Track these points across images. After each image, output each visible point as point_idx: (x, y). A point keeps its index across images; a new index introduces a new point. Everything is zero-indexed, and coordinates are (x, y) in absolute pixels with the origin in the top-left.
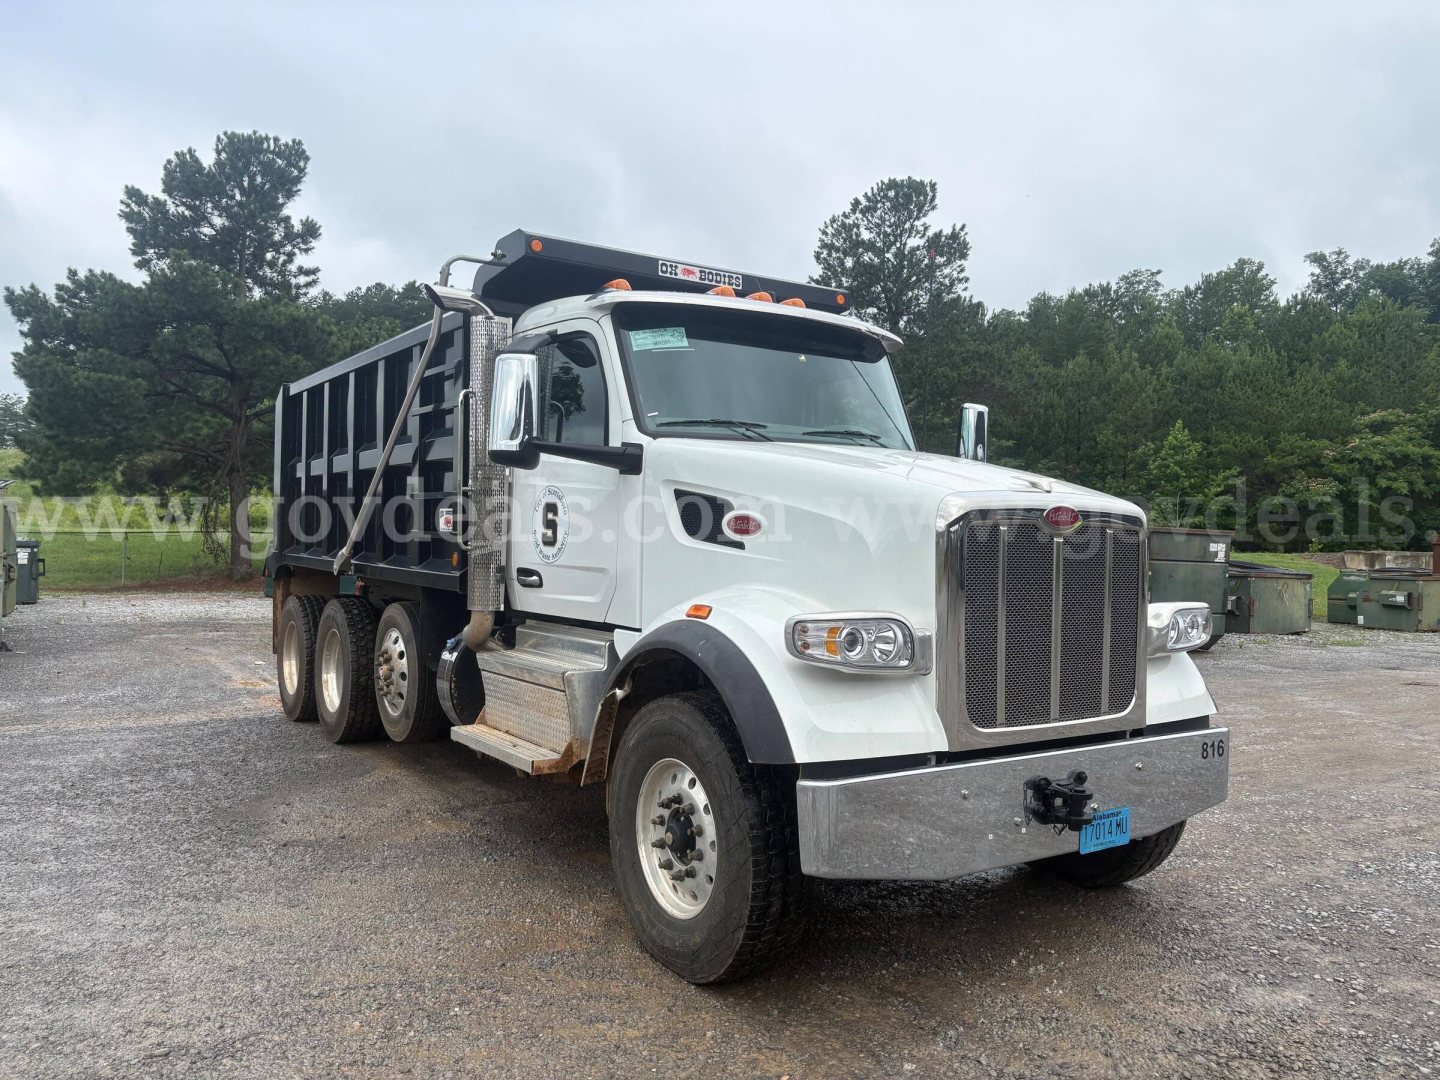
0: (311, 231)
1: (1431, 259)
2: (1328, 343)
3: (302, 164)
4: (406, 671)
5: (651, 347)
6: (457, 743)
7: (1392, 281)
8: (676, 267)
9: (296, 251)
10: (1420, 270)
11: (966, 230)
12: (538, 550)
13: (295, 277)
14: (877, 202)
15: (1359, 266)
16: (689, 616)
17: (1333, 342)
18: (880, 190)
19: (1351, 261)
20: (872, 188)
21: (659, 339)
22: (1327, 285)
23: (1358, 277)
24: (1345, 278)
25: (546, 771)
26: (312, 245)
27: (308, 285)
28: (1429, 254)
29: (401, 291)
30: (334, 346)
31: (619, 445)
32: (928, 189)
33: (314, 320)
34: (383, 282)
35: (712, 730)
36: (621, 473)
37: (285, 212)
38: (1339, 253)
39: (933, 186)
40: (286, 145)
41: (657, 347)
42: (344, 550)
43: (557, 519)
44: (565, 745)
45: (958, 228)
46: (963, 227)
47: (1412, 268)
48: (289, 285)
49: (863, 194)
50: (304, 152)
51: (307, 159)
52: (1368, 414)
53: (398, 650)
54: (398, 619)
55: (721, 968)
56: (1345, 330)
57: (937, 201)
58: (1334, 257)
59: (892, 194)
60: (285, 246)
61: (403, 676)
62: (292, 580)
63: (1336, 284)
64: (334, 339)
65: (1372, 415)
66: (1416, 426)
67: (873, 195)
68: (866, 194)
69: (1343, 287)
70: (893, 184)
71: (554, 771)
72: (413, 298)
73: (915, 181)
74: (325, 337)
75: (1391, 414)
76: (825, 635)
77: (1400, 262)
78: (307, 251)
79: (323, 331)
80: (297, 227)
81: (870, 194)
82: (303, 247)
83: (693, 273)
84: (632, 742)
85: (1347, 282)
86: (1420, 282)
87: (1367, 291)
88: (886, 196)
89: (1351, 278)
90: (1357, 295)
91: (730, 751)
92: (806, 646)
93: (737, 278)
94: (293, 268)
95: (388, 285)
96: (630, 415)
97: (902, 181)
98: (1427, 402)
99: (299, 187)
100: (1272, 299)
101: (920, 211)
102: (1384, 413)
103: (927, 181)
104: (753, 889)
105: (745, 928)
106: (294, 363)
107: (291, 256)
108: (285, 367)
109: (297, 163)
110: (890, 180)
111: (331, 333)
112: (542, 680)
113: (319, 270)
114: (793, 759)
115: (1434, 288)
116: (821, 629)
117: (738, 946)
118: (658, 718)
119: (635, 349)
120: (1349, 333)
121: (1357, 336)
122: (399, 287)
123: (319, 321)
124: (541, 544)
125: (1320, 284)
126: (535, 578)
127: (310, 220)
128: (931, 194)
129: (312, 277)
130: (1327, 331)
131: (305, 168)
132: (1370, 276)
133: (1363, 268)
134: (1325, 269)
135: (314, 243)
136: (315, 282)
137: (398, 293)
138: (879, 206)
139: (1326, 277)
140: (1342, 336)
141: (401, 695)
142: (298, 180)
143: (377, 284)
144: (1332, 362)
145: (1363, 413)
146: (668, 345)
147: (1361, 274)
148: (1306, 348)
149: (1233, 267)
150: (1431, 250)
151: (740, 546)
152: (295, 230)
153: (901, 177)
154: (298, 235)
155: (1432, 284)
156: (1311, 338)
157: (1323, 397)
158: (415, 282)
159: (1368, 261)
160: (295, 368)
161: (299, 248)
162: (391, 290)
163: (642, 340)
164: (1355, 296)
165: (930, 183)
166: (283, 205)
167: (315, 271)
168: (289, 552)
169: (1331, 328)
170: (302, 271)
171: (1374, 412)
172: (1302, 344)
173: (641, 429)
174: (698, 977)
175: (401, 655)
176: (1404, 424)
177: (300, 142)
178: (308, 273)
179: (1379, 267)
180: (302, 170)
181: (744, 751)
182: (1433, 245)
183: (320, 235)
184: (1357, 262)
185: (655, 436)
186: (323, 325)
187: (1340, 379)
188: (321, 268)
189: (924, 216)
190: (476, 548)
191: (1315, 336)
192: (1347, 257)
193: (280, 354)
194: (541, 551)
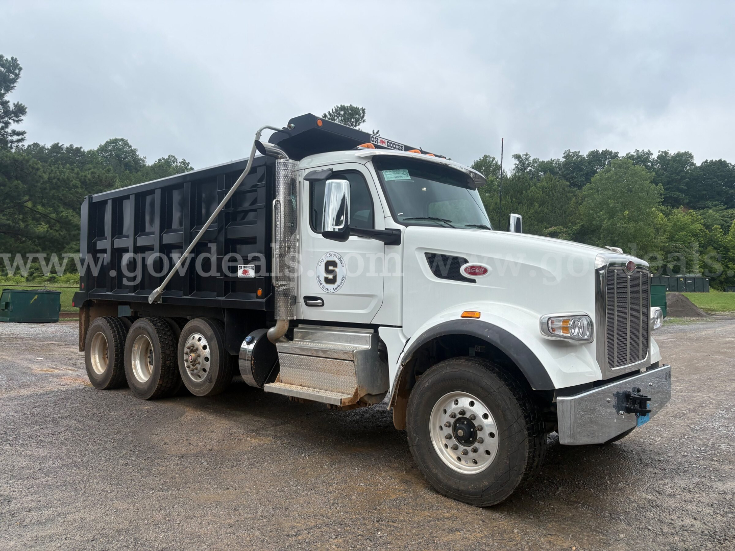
0: (20, 110)
1: (564, 160)
2: (530, 196)
3: (17, 71)
4: (209, 357)
5: (394, 179)
6: (269, 393)
7: (547, 167)
8: (378, 139)
9: (11, 121)
10: (559, 164)
11: (379, 133)
12: (322, 286)
13: (11, 136)
14: (335, 116)
15: (535, 161)
16: (462, 317)
17: (532, 195)
18: (337, 110)
19: (531, 159)
20: (332, 109)
21: (397, 175)
22: (521, 170)
23: (534, 166)
24: (529, 166)
25: (347, 404)
26: (21, 118)
27: (18, 141)
28: (563, 157)
29: (50, 148)
30: (40, 176)
31: (384, 229)
32: (361, 112)
33: (28, 161)
34: (38, 142)
35: (494, 375)
36: (385, 244)
37: (6, 98)
38: (527, 155)
39: (363, 110)
40: (7, 60)
41: (397, 179)
42: (158, 289)
43: (336, 269)
44: (354, 390)
45: (375, 132)
46: (378, 131)
47: (556, 163)
48: (7, 142)
49: (328, 111)
50: (18, 65)
51: (20, 69)
52: (548, 228)
53: (202, 345)
54: (202, 327)
55: (504, 496)
56: (537, 190)
57: (365, 118)
58: (524, 157)
59: (342, 113)
60: (4, 118)
61: (207, 359)
62: (91, 308)
63: (525, 169)
64: (39, 173)
65: (550, 229)
66: (568, 234)
67: (333, 113)
68: (329, 112)
69: (528, 170)
70: (343, 108)
71: (350, 404)
72: (58, 153)
73: (354, 107)
74: (34, 171)
75: (558, 228)
76: (561, 324)
77: (551, 160)
78: (18, 121)
79: (33, 168)
80: (11, 107)
81: (331, 112)
82: (16, 119)
83: (384, 143)
84: (427, 385)
85: (530, 168)
86: (560, 170)
87: (538, 173)
88: (339, 114)
89: (531, 167)
90: (534, 174)
91: (507, 385)
92: (554, 330)
93: (402, 146)
94: (9, 130)
95: (42, 144)
96: (388, 213)
97: (348, 107)
98: (572, 223)
99: (15, 84)
100: (504, 174)
101: (356, 122)
102: (555, 228)
103: (360, 107)
104: (529, 454)
105: (523, 474)
106: (16, 185)
107: (7, 124)
108: (10, 188)
109: (14, 71)
110: (341, 105)
111: (38, 169)
112: (336, 356)
113: (26, 133)
114: (554, 387)
115: (565, 173)
116: (560, 321)
117: (518, 484)
118: (448, 371)
119: (386, 180)
120: (538, 191)
121: (541, 193)
122: (49, 145)
123: (31, 163)
124: (324, 283)
125: (519, 169)
126: (319, 301)
127: (20, 103)
128: (362, 114)
129: (21, 137)
130: (529, 190)
131: (19, 74)
132: (539, 166)
133: (536, 162)
134: (520, 162)
135: (22, 117)
136: (22, 140)
137: (48, 149)
138: (336, 118)
139: (521, 165)
140: (535, 193)
141: (204, 370)
142: (14, 81)
143: (34, 143)
144: (532, 204)
145: (546, 228)
146: (402, 178)
147: (536, 165)
148: (520, 197)
149: (482, 159)
150: (564, 156)
151: (474, 281)
152: (11, 109)
153: (347, 104)
154: (13, 112)
155: (564, 171)
156: (522, 193)
157: (530, 220)
158: (58, 144)
159: (538, 159)
160: (17, 188)
161: (13, 120)
162: (43, 147)
163: (389, 175)
164: (533, 175)
165: (362, 108)
166: (4, 94)
167: (23, 133)
168: (93, 292)
169: (531, 189)
170: (14, 133)
171: (551, 227)
172: (518, 195)
173: (396, 221)
174: (485, 503)
175: (205, 347)
176: (563, 233)
177: (16, 59)
178: (18, 134)
179: (543, 162)
180: (17, 76)
181: (529, 383)
182: (564, 154)
183: (26, 113)
184: (534, 159)
185: (407, 225)
186: (33, 164)
187: (536, 212)
188: (26, 131)
189: (358, 125)
190: (282, 285)
191: (524, 192)
192: (530, 157)
193: (7, 180)
194: (323, 287)
